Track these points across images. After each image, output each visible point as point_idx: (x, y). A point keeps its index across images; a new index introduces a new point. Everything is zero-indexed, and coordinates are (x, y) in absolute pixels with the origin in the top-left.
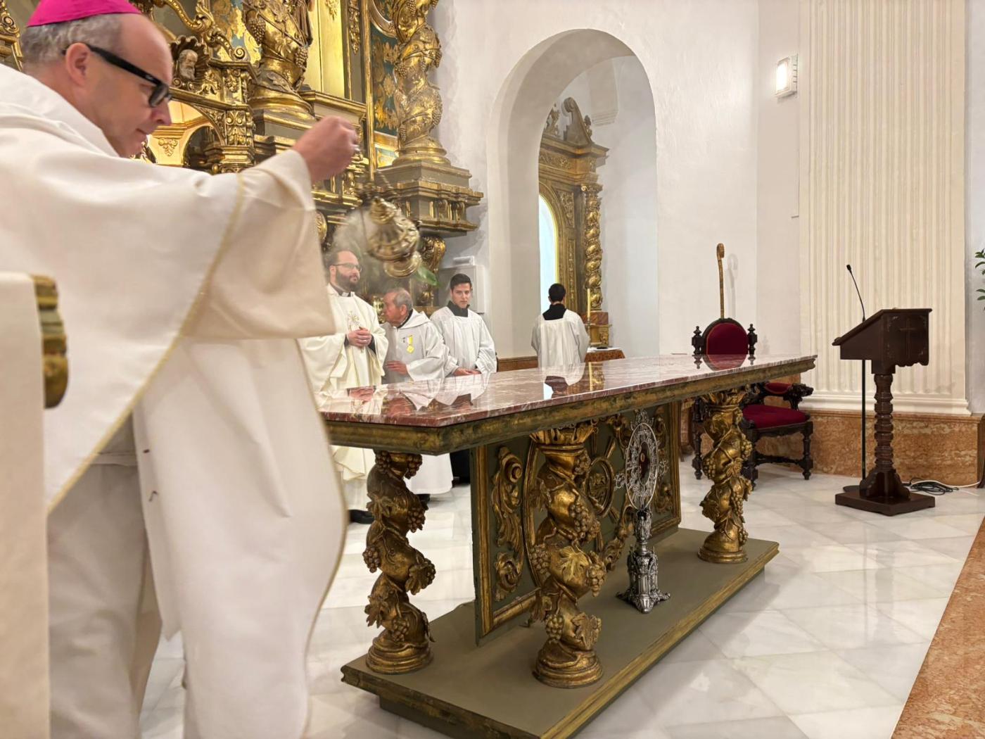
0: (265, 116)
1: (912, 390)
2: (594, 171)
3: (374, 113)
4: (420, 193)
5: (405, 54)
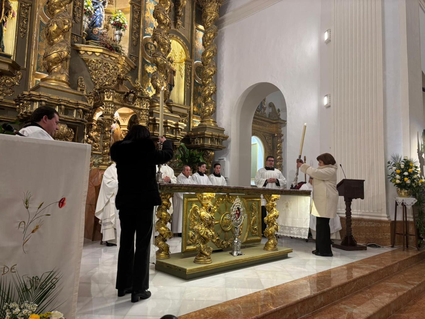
0: (154, 111)
1: (369, 210)
2: (280, 129)
3: (193, 109)
4: (206, 136)
5: (204, 90)
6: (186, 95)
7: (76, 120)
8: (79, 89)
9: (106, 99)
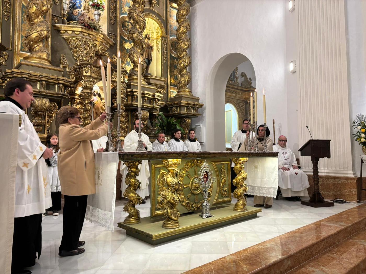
4: (182, 104)
5: (180, 63)
6: (163, 68)
7: (57, 94)
8: (62, 66)
9: (85, 74)
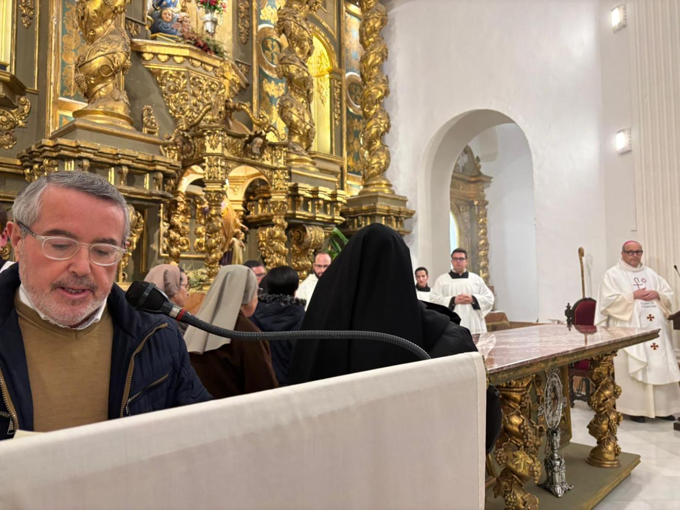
0: (292, 170)
2: (483, 192)
3: (348, 162)
4: (378, 212)
5: (368, 126)
6: (333, 136)
7: (151, 195)
8: (145, 130)
9: (209, 150)
